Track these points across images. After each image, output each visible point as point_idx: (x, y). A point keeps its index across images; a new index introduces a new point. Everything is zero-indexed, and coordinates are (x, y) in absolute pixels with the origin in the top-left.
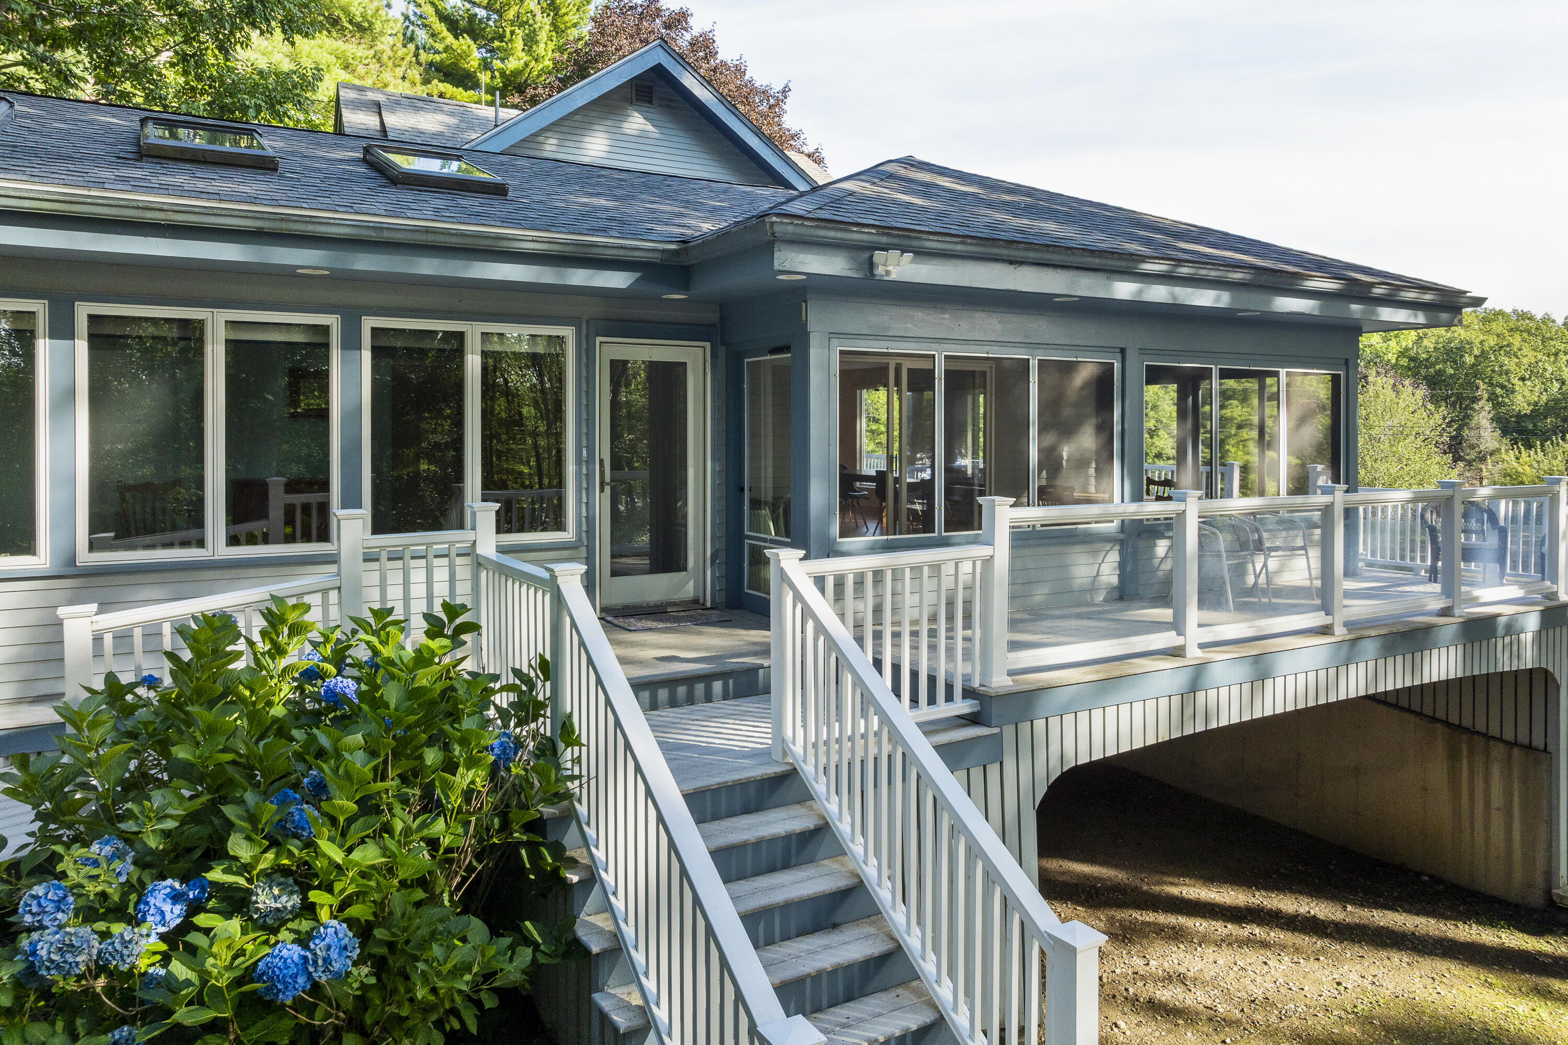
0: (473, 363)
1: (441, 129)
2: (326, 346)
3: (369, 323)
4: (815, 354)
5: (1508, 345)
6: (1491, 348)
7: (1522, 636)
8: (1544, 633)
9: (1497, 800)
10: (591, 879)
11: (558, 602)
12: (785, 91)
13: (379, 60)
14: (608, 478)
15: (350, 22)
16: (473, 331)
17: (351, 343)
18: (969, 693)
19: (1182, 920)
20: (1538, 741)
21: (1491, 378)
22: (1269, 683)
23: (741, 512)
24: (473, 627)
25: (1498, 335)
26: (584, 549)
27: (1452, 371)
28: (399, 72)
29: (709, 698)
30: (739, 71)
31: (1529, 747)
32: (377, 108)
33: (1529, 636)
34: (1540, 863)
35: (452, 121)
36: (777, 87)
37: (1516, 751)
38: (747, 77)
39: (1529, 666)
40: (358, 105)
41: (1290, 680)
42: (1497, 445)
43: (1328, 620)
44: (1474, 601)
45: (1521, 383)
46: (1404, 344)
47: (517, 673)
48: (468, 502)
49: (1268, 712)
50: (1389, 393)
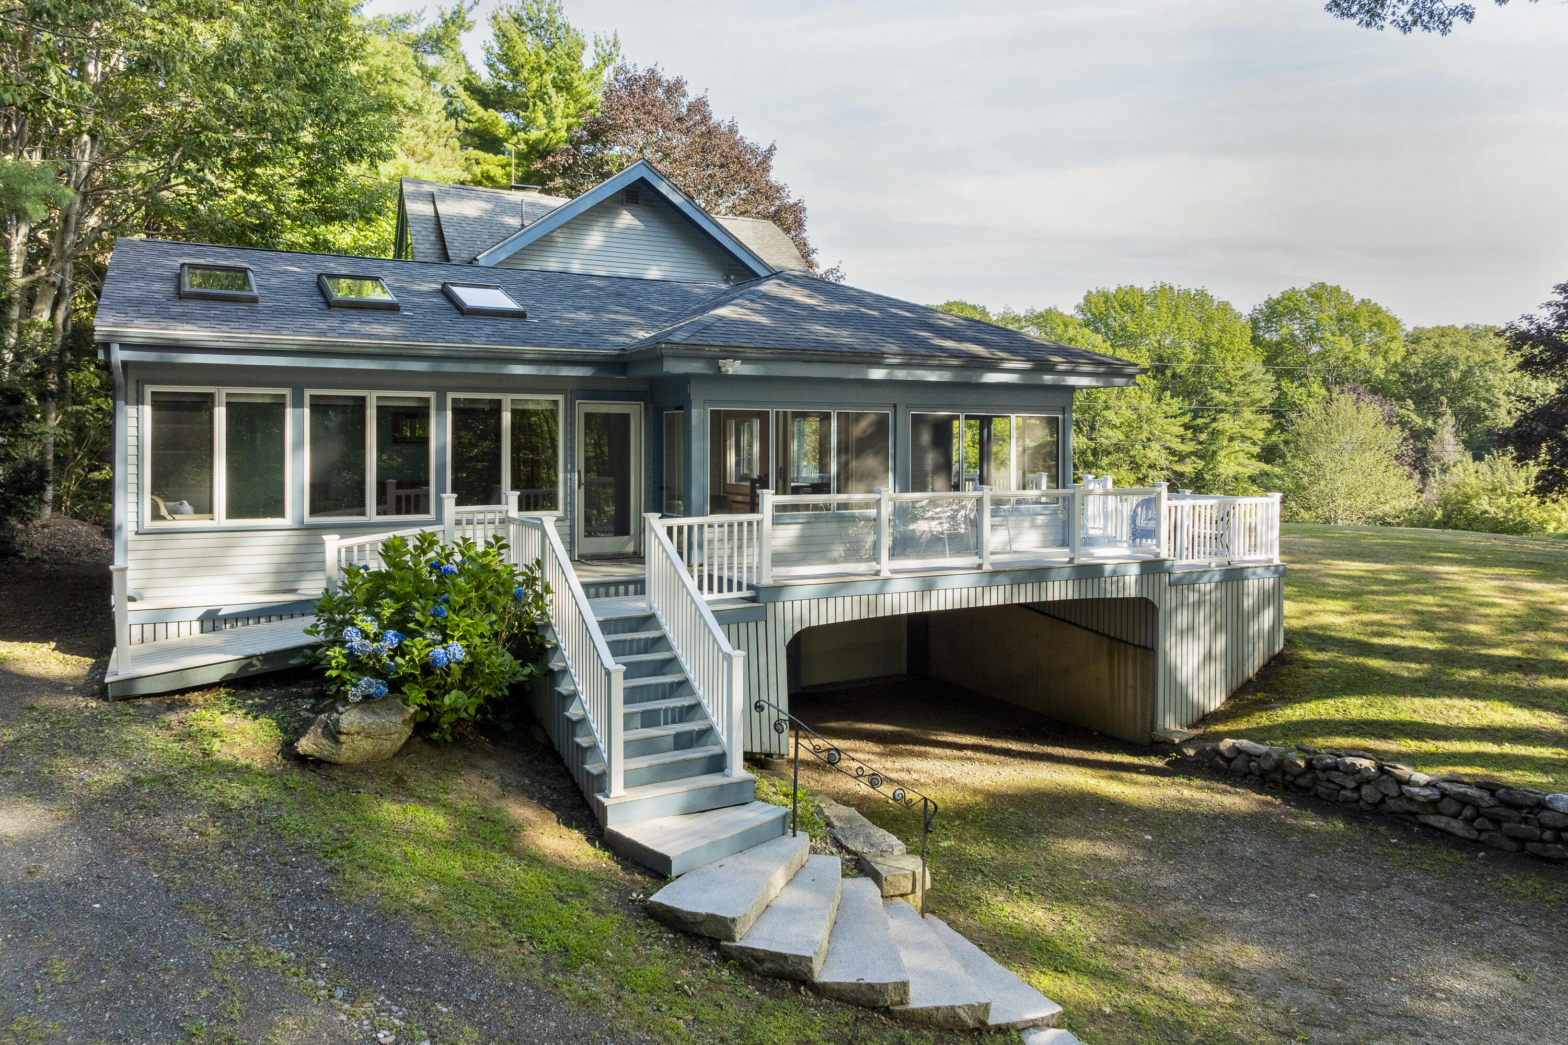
0: (507, 418)
1: (480, 213)
2: (428, 408)
3: (450, 396)
4: (695, 412)
5: (1493, 361)
6: (1476, 364)
7: (1127, 578)
8: (1145, 577)
9: (1130, 682)
10: (556, 648)
11: (544, 534)
12: (771, 150)
13: (426, 133)
14: (583, 481)
15: (405, 107)
16: (507, 400)
17: (441, 407)
18: (750, 587)
19: (928, 749)
20: (1149, 645)
21: (1477, 392)
22: (934, 593)
23: (661, 501)
24: (506, 546)
25: (1485, 352)
26: (568, 521)
27: (1439, 386)
28: (443, 141)
29: (626, 594)
30: (732, 130)
31: (1146, 648)
32: (432, 198)
33: (1133, 578)
34: (1149, 716)
35: (489, 206)
36: (764, 147)
37: (1139, 650)
38: (738, 137)
39: (1133, 595)
40: (418, 196)
41: (949, 592)
42: (1459, 457)
43: (980, 561)
44: (1091, 555)
45: (1505, 397)
46: (1393, 360)
47: (526, 566)
48: (503, 490)
49: (934, 608)
50: (1351, 410)
